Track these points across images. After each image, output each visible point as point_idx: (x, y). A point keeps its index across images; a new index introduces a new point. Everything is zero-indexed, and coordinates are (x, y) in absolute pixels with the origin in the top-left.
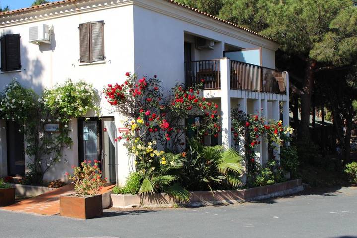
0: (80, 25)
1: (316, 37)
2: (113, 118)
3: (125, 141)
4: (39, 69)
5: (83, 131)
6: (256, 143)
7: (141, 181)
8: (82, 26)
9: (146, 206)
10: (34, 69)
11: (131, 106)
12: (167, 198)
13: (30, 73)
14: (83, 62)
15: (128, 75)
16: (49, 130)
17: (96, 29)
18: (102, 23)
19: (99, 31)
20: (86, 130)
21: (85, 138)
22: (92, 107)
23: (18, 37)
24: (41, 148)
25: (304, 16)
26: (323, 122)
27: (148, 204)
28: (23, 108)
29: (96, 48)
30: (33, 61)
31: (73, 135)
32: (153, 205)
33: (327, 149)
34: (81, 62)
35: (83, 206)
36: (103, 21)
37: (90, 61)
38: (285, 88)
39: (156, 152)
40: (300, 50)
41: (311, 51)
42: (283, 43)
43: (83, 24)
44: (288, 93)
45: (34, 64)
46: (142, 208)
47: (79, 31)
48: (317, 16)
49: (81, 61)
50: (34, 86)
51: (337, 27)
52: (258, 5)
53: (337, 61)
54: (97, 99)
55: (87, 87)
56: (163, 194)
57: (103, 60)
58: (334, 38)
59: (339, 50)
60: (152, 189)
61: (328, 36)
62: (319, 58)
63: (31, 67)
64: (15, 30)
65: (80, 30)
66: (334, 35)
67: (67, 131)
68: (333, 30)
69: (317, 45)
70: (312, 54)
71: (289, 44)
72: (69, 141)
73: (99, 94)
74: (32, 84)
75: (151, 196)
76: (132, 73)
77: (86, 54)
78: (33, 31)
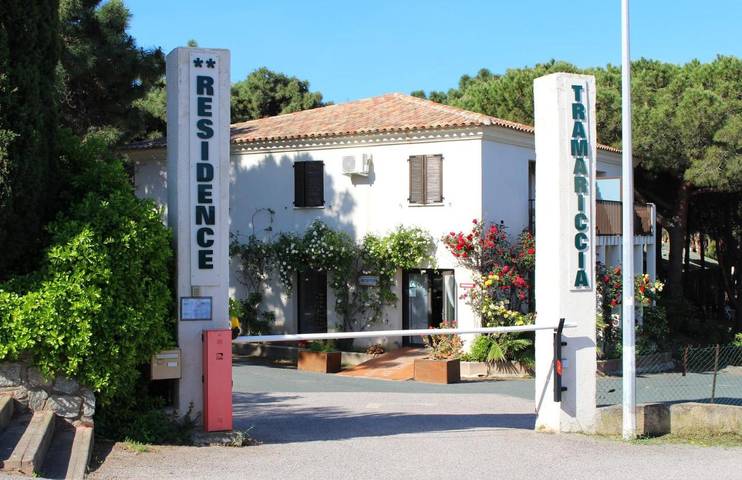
0: (411, 157)
1: (694, 151)
2: (453, 271)
3: (468, 299)
4: (348, 204)
5: (408, 284)
6: (616, 303)
7: (490, 346)
8: (412, 159)
9: (495, 375)
10: (341, 204)
11: (477, 259)
12: (518, 366)
13: (335, 208)
14: (415, 202)
15: (475, 222)
16: (365, 283)
17: (432, 165)
18: (440, 157)
19: (437, 167)
20: (412, 284)
21: (411, 293)
22: (427, 257)
23: (320, 165)
24: (354, 305)
25: (677, 121)
26: (702, 262)
27: (496, 373)
28: (341, 257)
29: (432, 187)
30: (341, 194)
31: (397, 290)
32: (503, 375)
33: (708, 309)
34: (411, 202)
35: (444, 370)
36: (441, 155)
37: (424, 202)
38: (651, 227)
39: (510, 312)
40: (670, 168)
41: (688, 171)
42: (646, 159)
43: (414, 157)
44: (655, 234)
45: (343, 197)
46: (490, 377)
47: (408, 164)
48: (697, 123)
49: (411, 200)
50: (341, 224)
51: (724, 140)
52: (612, 106)
53: (724, 185)
54: (433, 247)
55: (423, 235)
56: (513, 362)
57: (441, 201)
58: (720, 155)
59: (727, 170)
60: (502, 356)
61: (712, 150)
62: (699, 181)
63: (338, 202)
64: (316, 155)
65: (411, 163)
66: (720, 150)
67: (389, 285)
68: (719, 144)
69: (696, 163)
70: (688, 175)
71: (656, 161)
72: (393, 298)
73: (435, 242)
74: (339, 223)
75: (500, 364)
76: (479, 220)
77: (418, 192)
78: (349, 161)
